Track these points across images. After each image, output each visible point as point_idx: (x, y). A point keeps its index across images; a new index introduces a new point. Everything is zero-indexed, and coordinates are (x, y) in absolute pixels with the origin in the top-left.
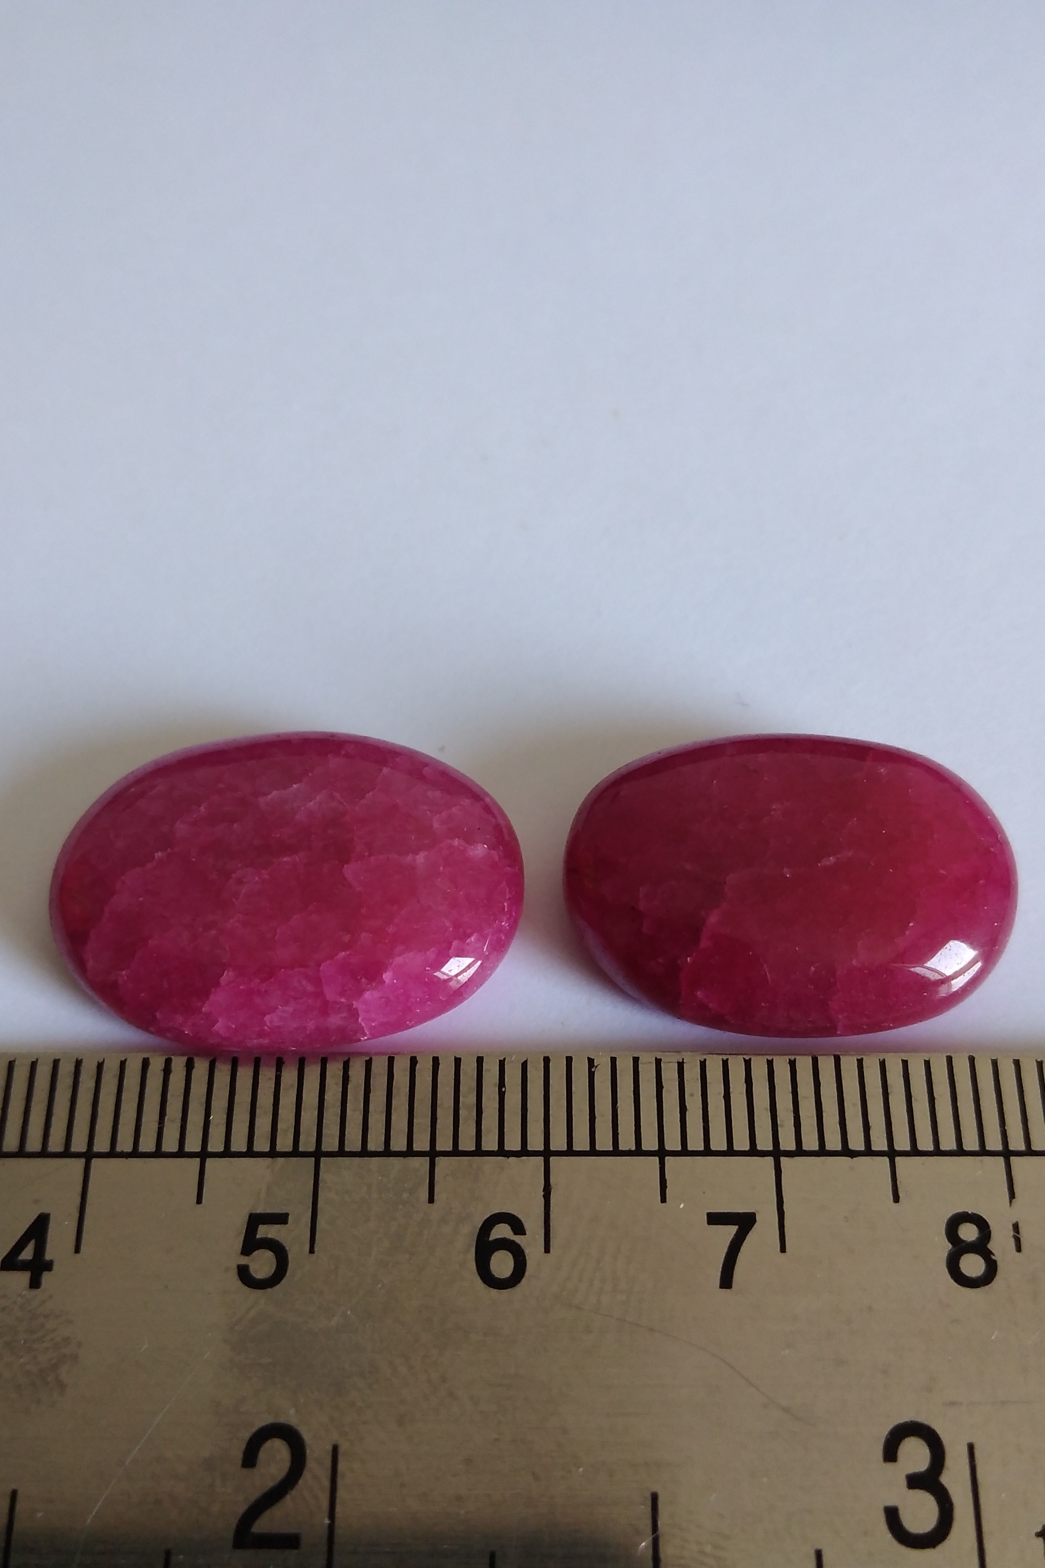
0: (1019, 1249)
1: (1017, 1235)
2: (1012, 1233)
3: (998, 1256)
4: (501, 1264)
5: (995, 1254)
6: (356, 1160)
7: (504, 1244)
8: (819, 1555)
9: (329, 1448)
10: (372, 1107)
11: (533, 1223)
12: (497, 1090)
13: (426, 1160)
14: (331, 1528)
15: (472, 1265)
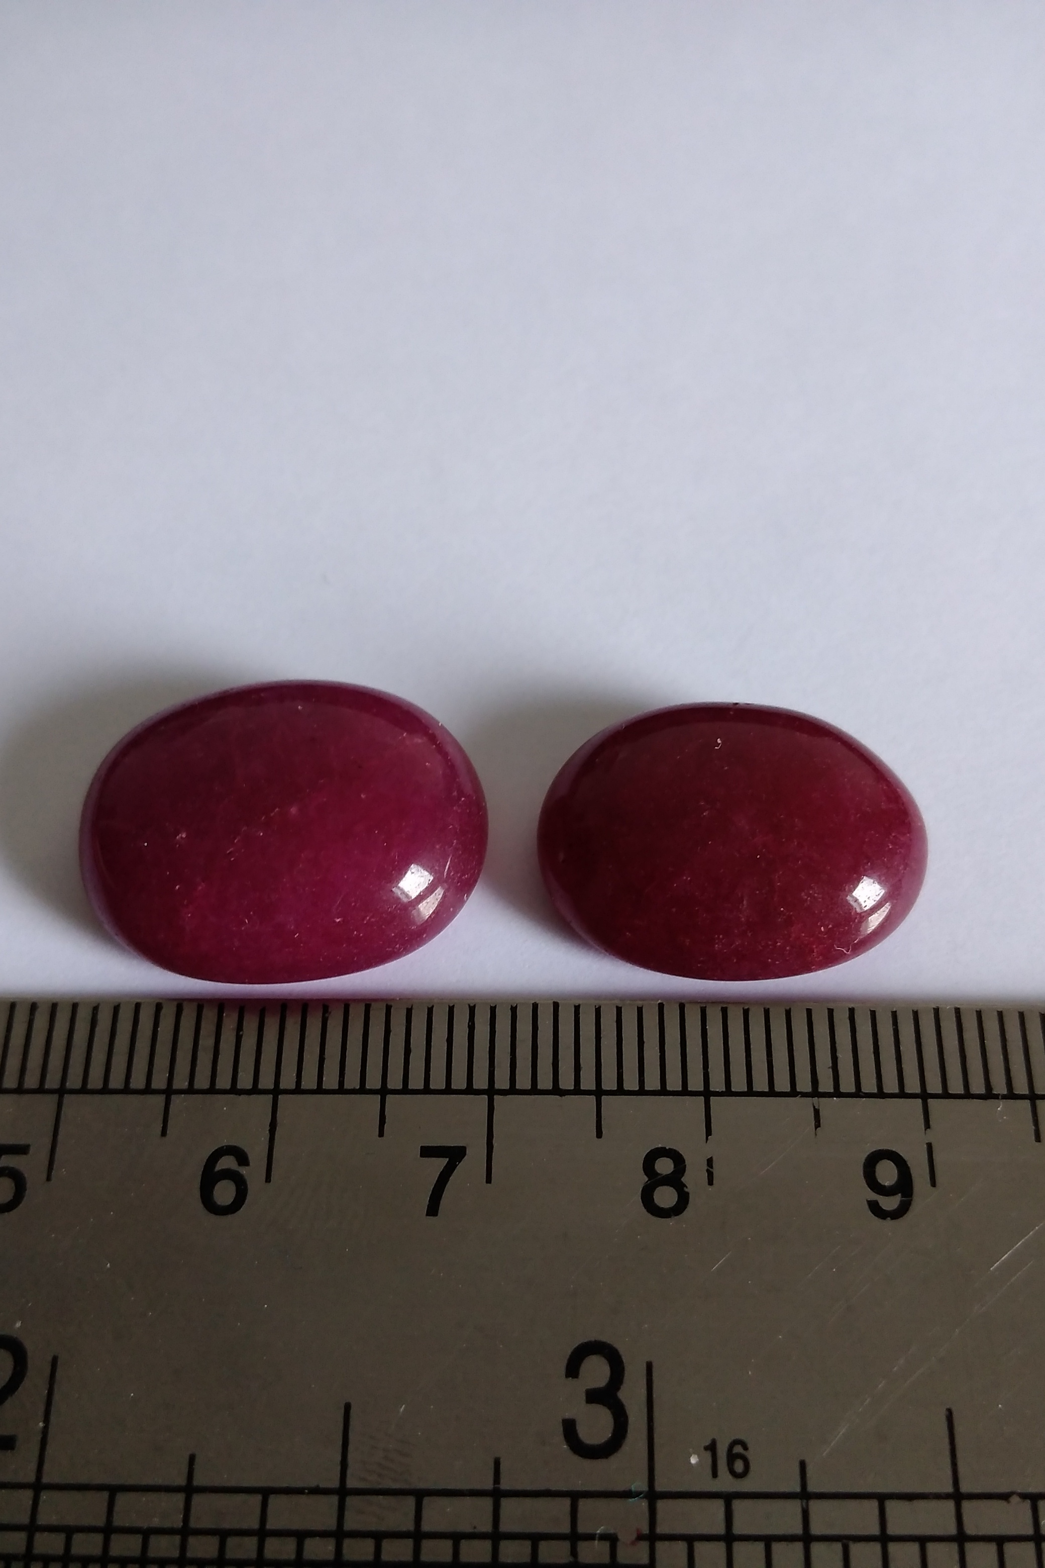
0: (711, 1183)
1: (711, 1169)
2: (706, 1167)
3: (690, 1189)
4: (224, 1193)
5: (688, 1187)
6: (97, 1098)
7: (229, 1174)
8: (497, 1463)
9: (50, 1358)
10: (116, 1050)
11: (257, 1153)
12: (235, 1033)
13: (162, 1098)
14: (45, 1431)
15: (197, 1193)
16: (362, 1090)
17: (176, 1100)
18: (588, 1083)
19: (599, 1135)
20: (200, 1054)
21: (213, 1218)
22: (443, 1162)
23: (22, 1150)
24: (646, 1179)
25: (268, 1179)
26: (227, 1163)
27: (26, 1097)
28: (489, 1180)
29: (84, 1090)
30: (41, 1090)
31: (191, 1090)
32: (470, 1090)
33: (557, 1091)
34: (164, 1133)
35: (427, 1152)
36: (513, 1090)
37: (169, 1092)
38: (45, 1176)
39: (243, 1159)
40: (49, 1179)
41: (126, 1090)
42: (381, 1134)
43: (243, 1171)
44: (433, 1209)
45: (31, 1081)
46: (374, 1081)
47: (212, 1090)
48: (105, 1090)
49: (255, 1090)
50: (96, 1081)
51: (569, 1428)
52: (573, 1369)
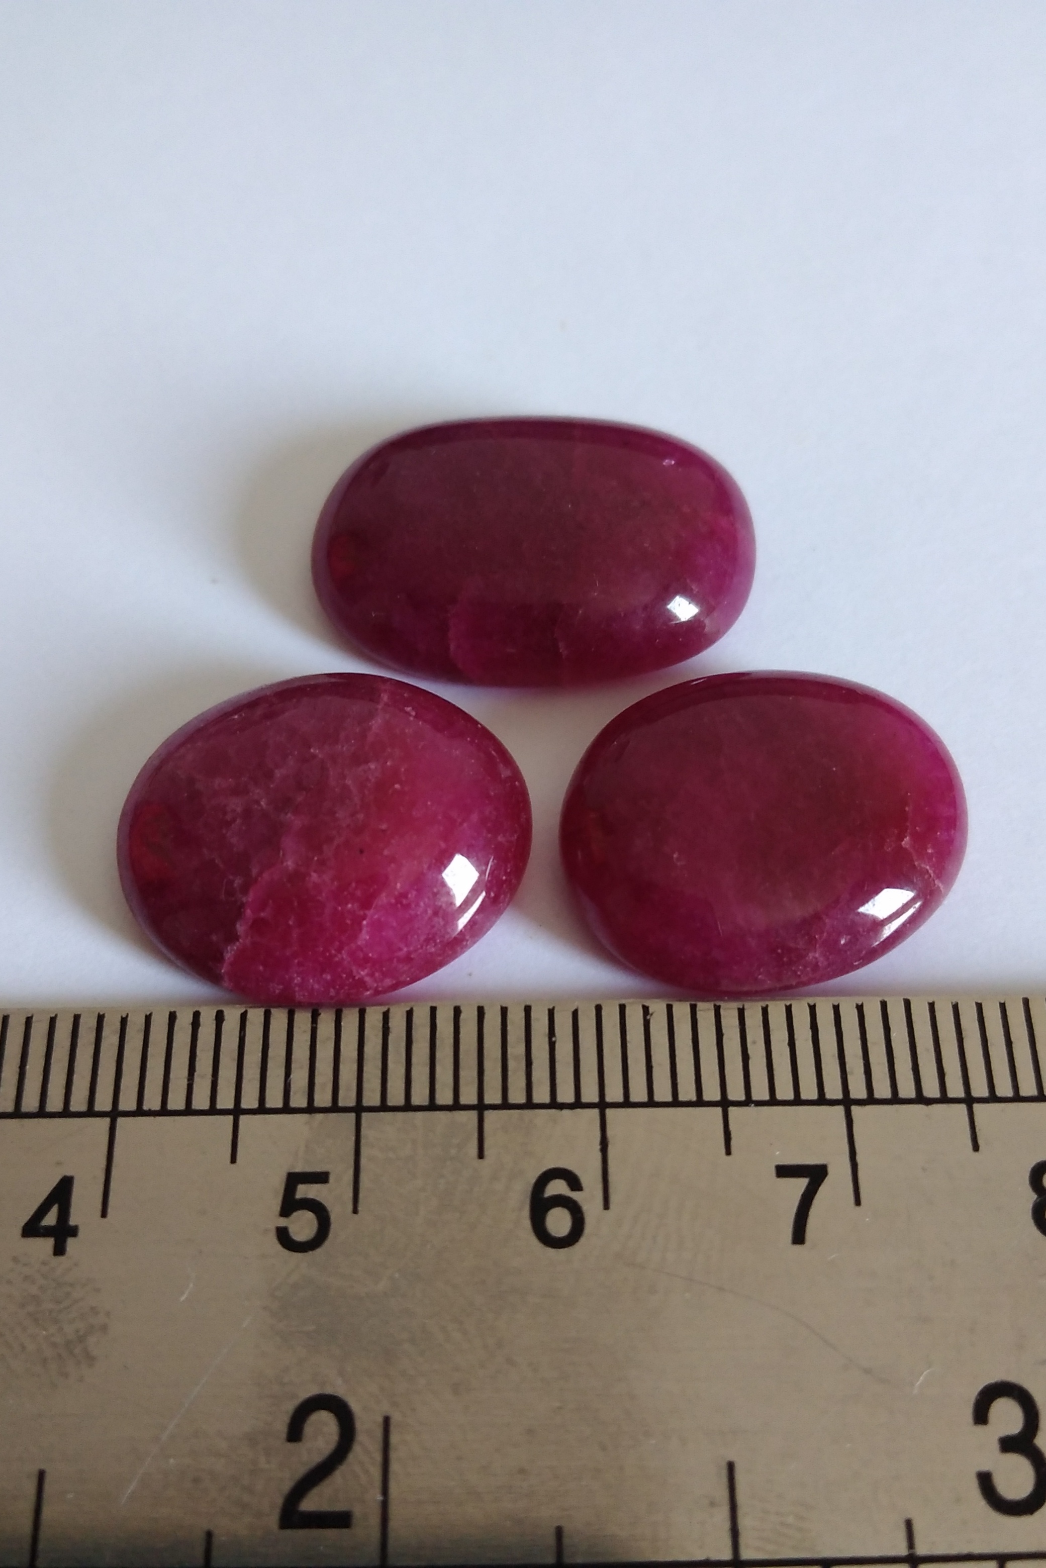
4: (558, 1221)
6: (400, 1115)
7: (560, 1201)
8: (909, 1524)
9: (380, 1420)
10: (414, 1060)
11: (590, 1178)
12: (547, 1039)
13: (474, 1114)
14: (385, 1505)
15: (527, 1223)
16: (700, 1102)
17: (489, 1115)
18: (955, 1089)
19: (976, 1148)
20: (511, 1064)
21: (551, 1252)
22: (802, 1183)
23: (321, 1178)
24: (1035, 1196)
25: (606, 1206)
26: (557, 1187)
27: (319, 1116)
28: (858, 1202)
29: (384, 1107)
30: (335, 1108)
31: (506, 1105)
32: (822, 1100)
33: (920, 1099)
34: (481, 1155)
35: (783, 1171)
36: (871, 1100)
37: (481, 1107)
38: (350, 1207)
39: (574, 1183)
40: (355, 1211)
41: (432, 1106)
42: (728, 1152)
43: (575, 1195)
44: (799, 1237)
45: (323, 1098)
46: (712, 1092)
47: (530, 1105)
48: (408, 1107)
49: (578, 1104)
50: (396, 1097)
51: (985, 1481)
52: (981, 1415)
